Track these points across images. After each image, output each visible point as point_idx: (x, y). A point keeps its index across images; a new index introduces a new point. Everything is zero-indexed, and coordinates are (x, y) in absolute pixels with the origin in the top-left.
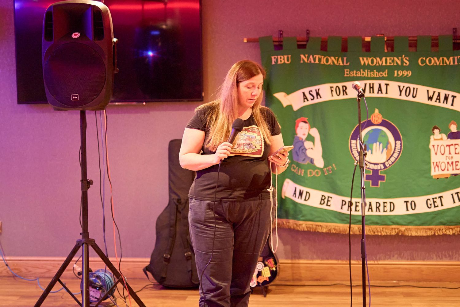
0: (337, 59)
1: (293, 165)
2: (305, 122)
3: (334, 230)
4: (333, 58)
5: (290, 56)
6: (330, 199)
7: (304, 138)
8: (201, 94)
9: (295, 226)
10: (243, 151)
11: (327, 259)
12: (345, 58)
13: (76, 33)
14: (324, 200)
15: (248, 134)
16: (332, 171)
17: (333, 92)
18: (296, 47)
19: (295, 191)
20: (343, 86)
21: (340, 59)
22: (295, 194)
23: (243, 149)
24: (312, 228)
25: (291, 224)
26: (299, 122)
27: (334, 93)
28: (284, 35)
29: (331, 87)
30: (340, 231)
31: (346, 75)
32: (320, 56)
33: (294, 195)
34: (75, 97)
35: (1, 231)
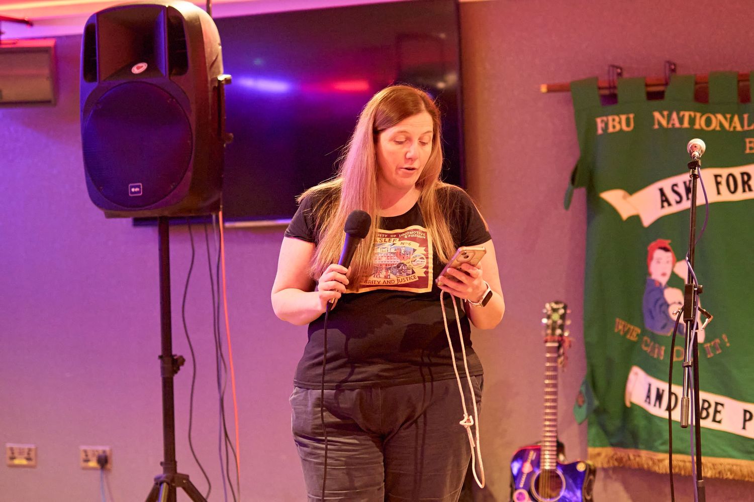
0: (729, 119)
1: (645, 338)
2: (666, 249)
3: (729, 473)
4: (720, 117)
5: (631, 116)
6: (719, 408)
7: (664, 280)
9: (650, 463)
10: (386, 280)
12: (746, 116)
13: (140, 65)
14: (707, 409)
15: (398, 243)
16: (721, 348)
17: (721, 187)
18: (643, 96)
19: (649, 391)
20: (743, 174)
21: (736, 119)
22: (648, 397)
23: (386, 277)
24: (685, 468)
25: (644, 459)
26: (653, 250)
27: (723, 187)
28: (626, 75)
29: (716, 176)
30: (743, 475)
31: (748, 151)
32: (692, 114)
33: (648, 400)
34: (135, 190)
35: (108, 466)
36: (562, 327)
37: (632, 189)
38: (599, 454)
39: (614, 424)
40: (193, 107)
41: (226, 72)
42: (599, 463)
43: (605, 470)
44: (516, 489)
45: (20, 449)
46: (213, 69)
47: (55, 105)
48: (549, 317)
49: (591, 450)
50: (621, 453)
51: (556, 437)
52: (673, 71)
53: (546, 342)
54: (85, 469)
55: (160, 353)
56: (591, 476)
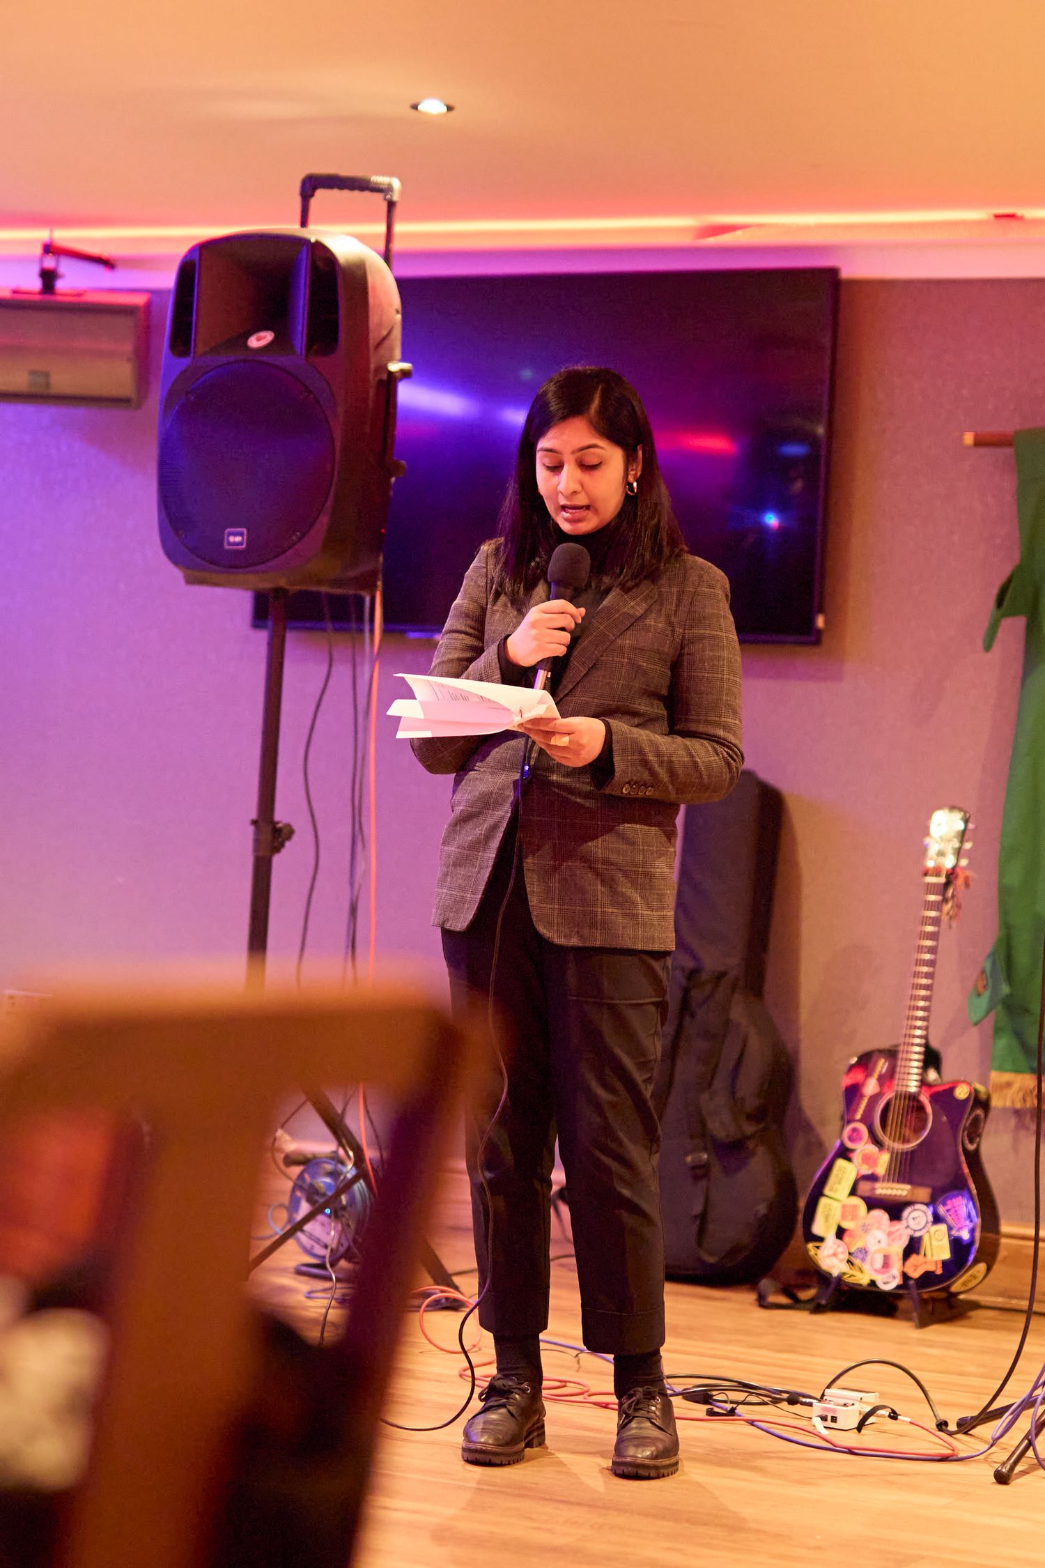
8: (814, 621)
13: (262, 334)
34: (236, 539)
36: (957, 852)
38: (1009, 1085)
40: (341, 410)
41: (404, 359)
42: (1003, 1097)
44: (849, 1122)
46: (382, 351)
47: (139, 407)
49: (996, 1077)
51: (926, 1037)
53: (926, 874)
55: (254, 815)
56: (979, 1112)
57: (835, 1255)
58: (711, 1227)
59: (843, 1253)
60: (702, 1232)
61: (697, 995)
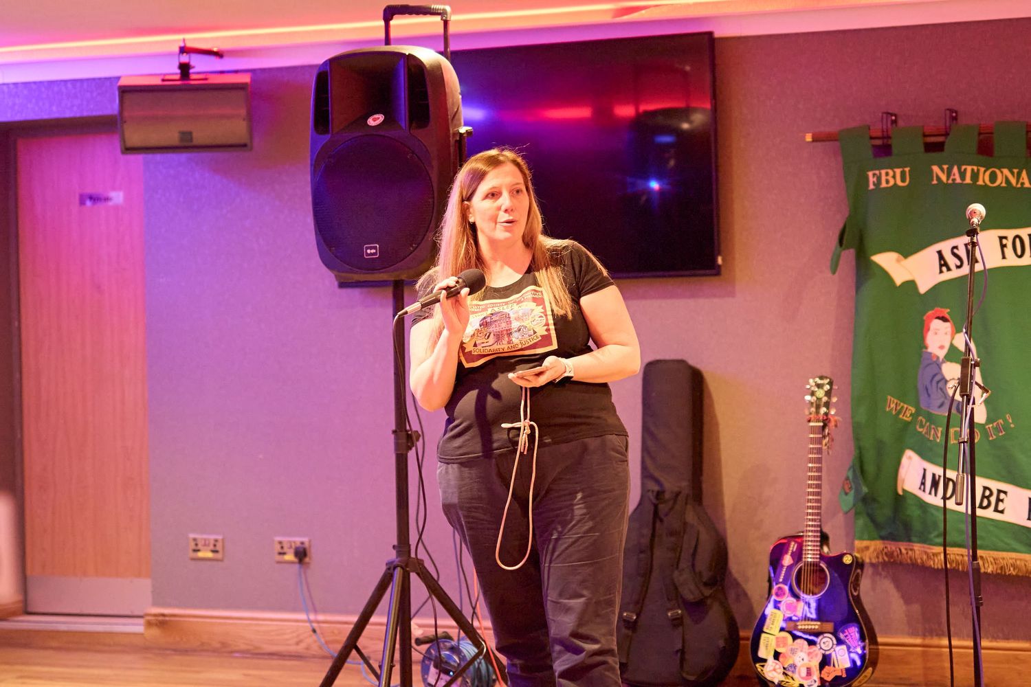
0: (1016, 175)
1: (920, 418)
2: (944, 319)
3: (1012, 569)
4: (1006, 171)
5: (907, 169)
6: (1002, 496)
7: (941, 354)
8: (715, 260)
9: (925, 557)
10: (510, 346)
11: (1007, 638)
13: (376, 115)
14: (988, 498)
16: (1005, 430)
17: (1006, 250)
18: (922, 148)
19: (924, 477)
20: (1029, 236)
21: (1024, 174)
22: (923, 484)
24: (963, 563)
25: (917, 552)
26: (930, 321)
27: (1009, 251)
28: (901, 123)
29: (1001, 238)
32: (975, 168)
33: (922, 487)
34: (371, 251)
35: (307, 560)
36: (827, 405)
37: (906, 251)
38: (867, 548)
39: (884, 513)
40: (435, 163)
42: (867, 558)
43: (872, 565)
44: (775, 584)
45: (205, 540)
46: (455, 122)
47: (251, 149)
48: (813, 394)
49: (859, 543)
50: (892, 546)
51: (820, 526)
52: (955, 119)
53: (809, 421)
54: (279, 562)
55: (394, 428)
56: (859, 571)
57: (774, 670)
58: (687, 657)
59: (780, 668)
60: (682, 660)
61: (663, 508)
